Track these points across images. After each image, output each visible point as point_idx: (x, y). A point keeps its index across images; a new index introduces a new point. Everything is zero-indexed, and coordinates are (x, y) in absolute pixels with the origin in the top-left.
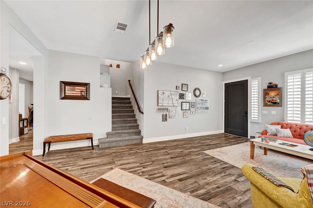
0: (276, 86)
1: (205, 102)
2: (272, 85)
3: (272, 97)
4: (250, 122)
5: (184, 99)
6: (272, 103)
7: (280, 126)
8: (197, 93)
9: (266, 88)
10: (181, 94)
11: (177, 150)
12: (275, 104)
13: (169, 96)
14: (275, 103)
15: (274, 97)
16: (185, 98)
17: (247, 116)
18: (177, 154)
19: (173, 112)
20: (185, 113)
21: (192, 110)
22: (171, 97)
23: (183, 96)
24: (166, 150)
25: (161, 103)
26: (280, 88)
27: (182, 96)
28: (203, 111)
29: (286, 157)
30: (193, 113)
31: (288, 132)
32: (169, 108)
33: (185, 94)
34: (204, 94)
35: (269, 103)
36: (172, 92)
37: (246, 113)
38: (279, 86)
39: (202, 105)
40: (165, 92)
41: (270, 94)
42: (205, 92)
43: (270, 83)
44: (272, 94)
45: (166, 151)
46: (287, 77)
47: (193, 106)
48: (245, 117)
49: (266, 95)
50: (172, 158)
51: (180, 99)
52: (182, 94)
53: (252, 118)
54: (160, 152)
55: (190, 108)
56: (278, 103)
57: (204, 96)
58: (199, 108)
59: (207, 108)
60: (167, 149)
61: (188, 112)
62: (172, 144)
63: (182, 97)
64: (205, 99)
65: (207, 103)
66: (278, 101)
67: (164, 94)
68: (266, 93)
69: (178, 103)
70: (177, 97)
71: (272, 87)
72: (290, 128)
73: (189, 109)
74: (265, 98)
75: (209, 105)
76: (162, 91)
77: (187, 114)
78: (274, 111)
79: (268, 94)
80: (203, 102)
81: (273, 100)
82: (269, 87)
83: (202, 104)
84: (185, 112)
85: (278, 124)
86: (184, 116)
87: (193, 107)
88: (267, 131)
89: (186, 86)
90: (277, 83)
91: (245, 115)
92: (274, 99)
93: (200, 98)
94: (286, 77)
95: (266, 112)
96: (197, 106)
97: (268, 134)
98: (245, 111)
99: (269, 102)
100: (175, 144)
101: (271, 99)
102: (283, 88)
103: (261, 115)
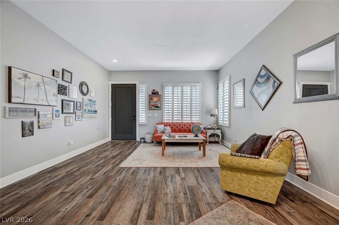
0: (158, 93)
1: (93, 103)
2: (155, 91)
3: (155, 102)
4: (139, 125)
5: (66, 95)
6: (155, 107)
7: (163, 125)
8: (85, 89)
9: (151, 94)
10: (61, 85)
11: (80, 180)
13: (38, 85)
14: (157, 107)
15: (156, 102)
16: (67, 93)
17: (135, 120)
18: (90, 187)
19: (48, 116)
20: (68, 119)
21: (77, 114)
22: (43, 87)
23: (64, 90)
24: (56, 190)
25: (21, 98)
26: (160, 95)
27: (62, 90)
28: (91, 114)
29: (173, 147)
30: (79, 118)
31: (168, 129)
32: (38, 109)
33: (68, 87)
34: (92, 93)
36: (45, 79)
37: (135, 117)
38: (159, 94)
39: (91, 108)
40: (29, 75)
41: (153, 99)
42: (93, 90)
43: (154, 90)
44: (155, 99)
45: (62, 193)
47: (79, 107)
49: (151, 100)
50: (90, 196)
51: (59, 94)
52: (63, 86)
53: (140, 121)
54: (47, 199)
55: (76, 111)
56: (159, 107)
57: (92, 95)
58: (87, 111)
59: (95, 112)
60: (58, 186)
61: (72, 117)
62: (56, 176)
63: (63, 92)
64: (93, 99)
65: (95, 104)
66: (159, 105)
67: (27, 79)
68: (151, 99)
69: (57, 101)
70: (55, 91)
71: (155, 93)
72: (169, 126)
73: (74, 113)
74: (150, 103)
75: (97, 108)
76: (23, 72)
77: (71, 120)
78: (156, 113)
79: (152, 99)
80: (91, 103)
82: (153, 93)
83: (91, 106)
84: (69, 117)
85: (162, 124)
86: (67, 124)
87: (79, 109)
88: (158, 130)
89: (70, 74)
90: (158, 91)
91: (134, 118)
92: (157, 103)
93: (88, 97)
94: (164, 87)
95: (150, 115)
96: (85, 108)
97: (158, 132)
98: (133, 114)
99: (153, 106)
100: (63, 172)
101: (154, 104)
102: (162, 95)
103: (148, 118)
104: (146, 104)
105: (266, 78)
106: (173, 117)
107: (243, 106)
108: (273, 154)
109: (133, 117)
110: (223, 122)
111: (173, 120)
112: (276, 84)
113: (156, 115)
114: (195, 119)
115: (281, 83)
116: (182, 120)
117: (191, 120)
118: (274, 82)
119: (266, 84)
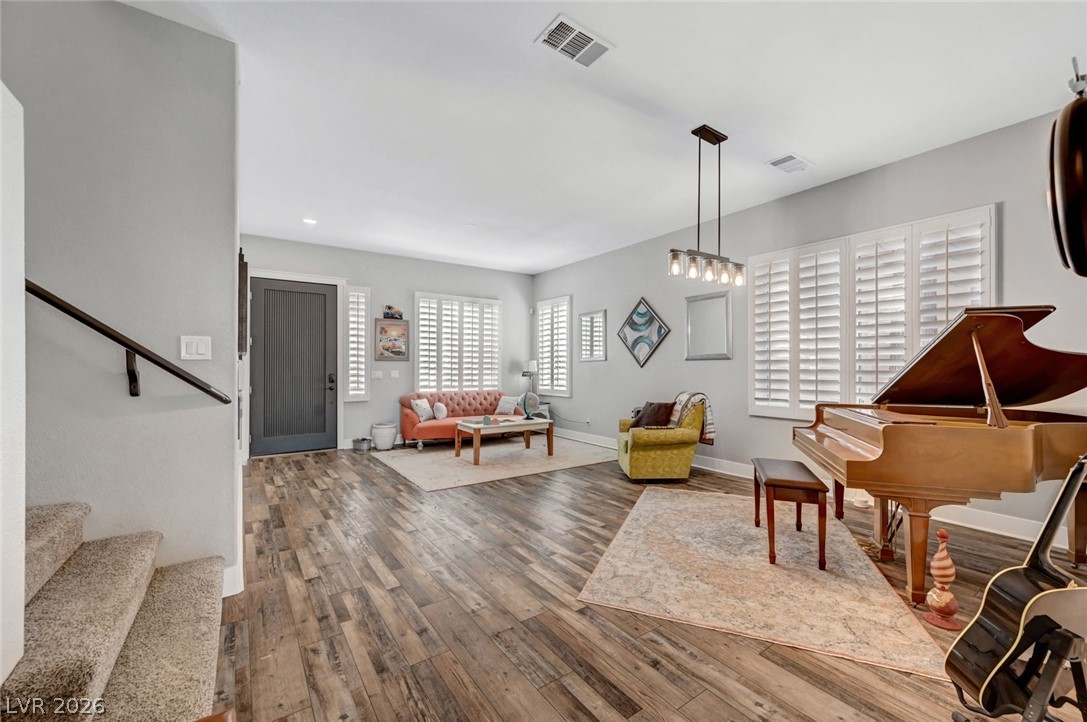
0: (401, 316)
2: (393, 311)
3: (392, 338)
4: (345, 402)
6: (392, 352)
7: (426, 400)
9: (381, 316)
12: (398, 355)
14: (399, 353)
15: (395, 340)
17: (332, 390)
26: (407, 322)
35: (386, 353)
37: (333, 380)
38: (404, 318)
41: (389, 332)
43: (390, 308)
44: (394, 332)
46: (419, 302)
48: (328, 391)
49: (381, 332)
53: (350, 392)
56: (403, 354)
66: (403, 349)
68: (380, 330)
71: (391, 315)
74: (378, 340)
78: (396, 370)
79: (385, 331)
81: (394, 347)
82: (387, 316)
90: (402, 310)
91: (328, 385)
92: (397, 343)
94: (416, 301)
95: (379, 374)
98: (328, 373)
99: (387, 350)
101: (390, 344)
102: (411, 324)
103: (371, 381)
104: (369, 343)
105: (647, 318)
106: (439, 381)
107: (604, 359)
108: (687, 421)
109: (327, 380)
110: (552, 387)
111: (439, 386)
112: (663, 331)
113: (395, 374)
114: (489, 383)
115: (669, 331)
116: (461, 386)
117: (481, 385)
118: (660, 327)
119: (647, 328)
